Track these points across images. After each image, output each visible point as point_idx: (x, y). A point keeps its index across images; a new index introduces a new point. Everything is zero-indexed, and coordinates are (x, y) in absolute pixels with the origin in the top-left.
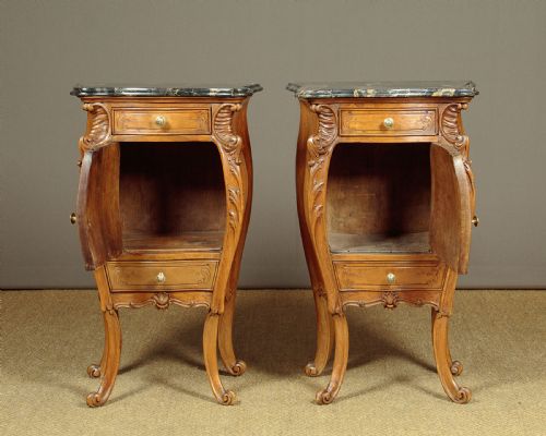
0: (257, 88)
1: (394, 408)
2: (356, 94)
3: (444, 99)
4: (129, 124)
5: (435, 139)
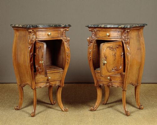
1: (111, 118)
4: (41, 35)
5: (121, 40)
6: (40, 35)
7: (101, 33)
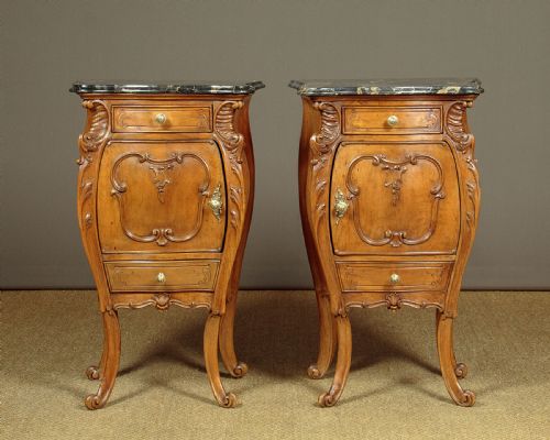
0: (259, 85)
2: (359, 92)
3: (449, 97)
4: (129, 122)
5: (441, 138)
6: (126, 121)
7: (362, 114)
